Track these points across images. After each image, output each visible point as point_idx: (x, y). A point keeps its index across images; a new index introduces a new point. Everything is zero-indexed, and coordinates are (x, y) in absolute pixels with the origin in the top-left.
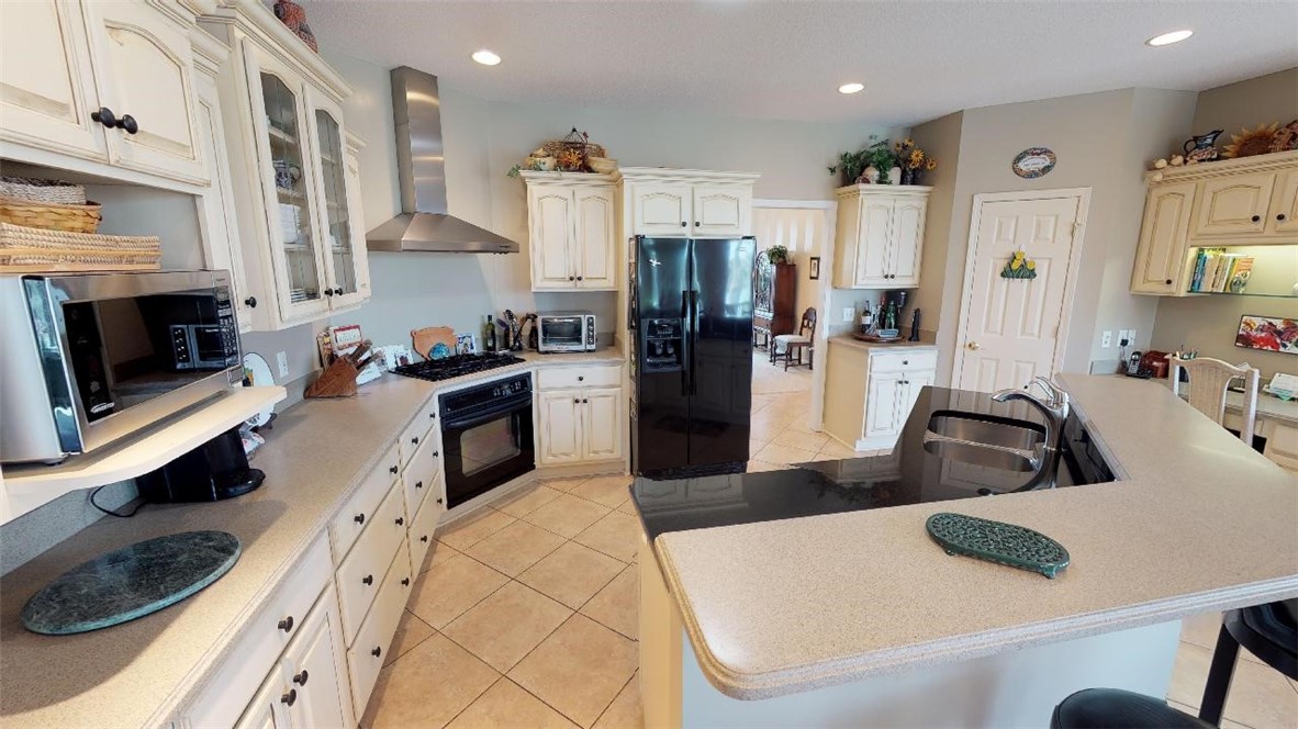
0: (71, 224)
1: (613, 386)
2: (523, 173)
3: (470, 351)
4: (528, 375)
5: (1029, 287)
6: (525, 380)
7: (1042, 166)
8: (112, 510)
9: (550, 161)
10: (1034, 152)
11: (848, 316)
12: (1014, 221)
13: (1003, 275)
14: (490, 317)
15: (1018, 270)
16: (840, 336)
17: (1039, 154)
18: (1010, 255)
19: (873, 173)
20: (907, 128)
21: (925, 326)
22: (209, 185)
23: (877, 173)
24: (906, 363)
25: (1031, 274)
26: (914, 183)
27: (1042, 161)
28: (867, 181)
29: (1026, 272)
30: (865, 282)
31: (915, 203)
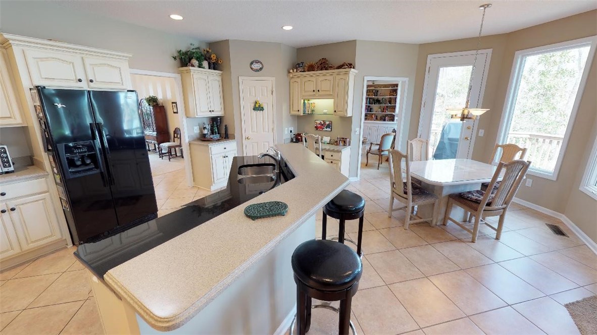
1: (40, 193)
5: (262, 114)
11: (196, 131)
12: (254, 89)
13: (254, 109)
15: (258, 107)
16: (194, 140)
17: (258, 63)
18: (255, 101)
19: (195, 62)
20: (207, 43)
21: (230, 132)
24: (225, 148)
26: (215, 69)
27: (259, 66)
28: (193, 66)
29: (261, 108)
30: (201, 114)
31: (217, 78)
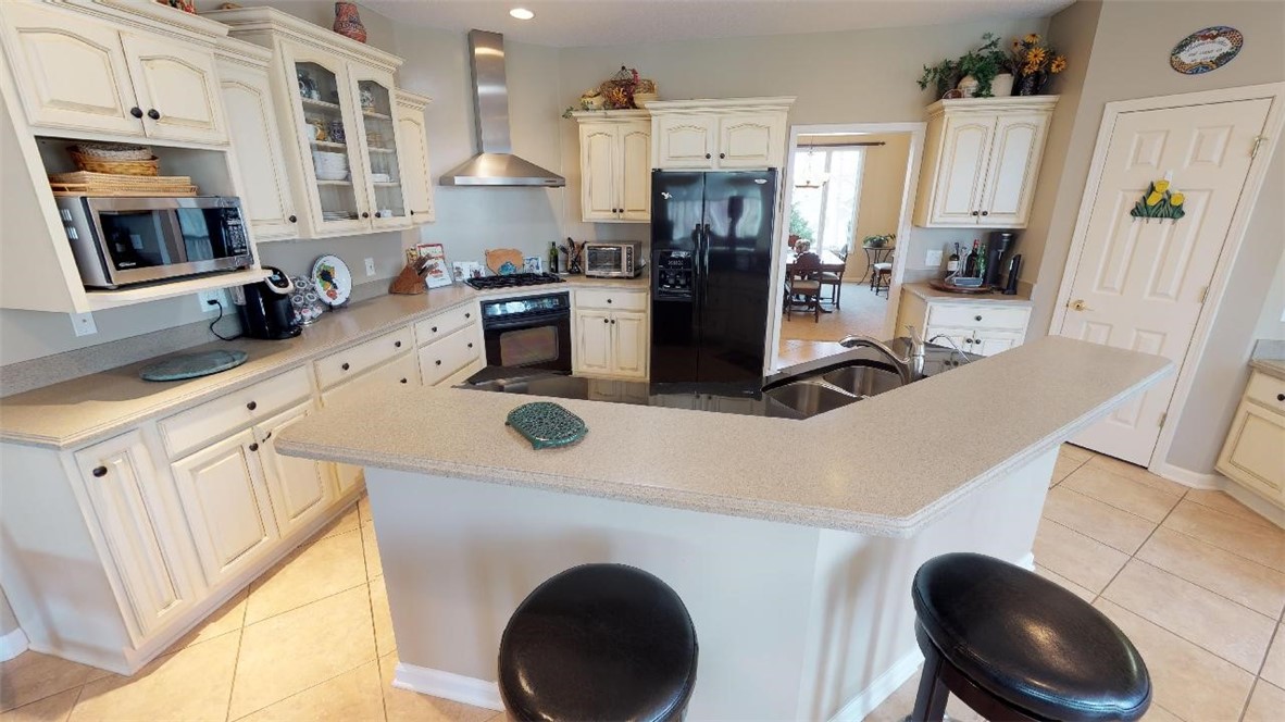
0: (134, 171)
1: (639, 311)
2: (574, 114)
3: (536, 271)
4: (567, 294)
5: (1171, 232)
6: (564, 297)
7: (1218, 55)
8: (224, 337)
9: (597, 101)
10: (1207, 35)
11: (933, 259)
12: (1162, 137)
13: (1133, 213)
14: (554, 244)
15: (1158, 206)
16: (917, 284)
17: (1213, 37)
18: (1148, 185)
19: (970, 84)
20: (1044, 18)
21: (1024, 278)
22: (228, 144)
23: (975, 83)
24: (978, 319)
25: (1177, 212)
26: (1035, 92)
27: (1223, 46)
28: (958, 95)
29: (1169, 209)
30: (942, 220)
31: (1033, 120)
